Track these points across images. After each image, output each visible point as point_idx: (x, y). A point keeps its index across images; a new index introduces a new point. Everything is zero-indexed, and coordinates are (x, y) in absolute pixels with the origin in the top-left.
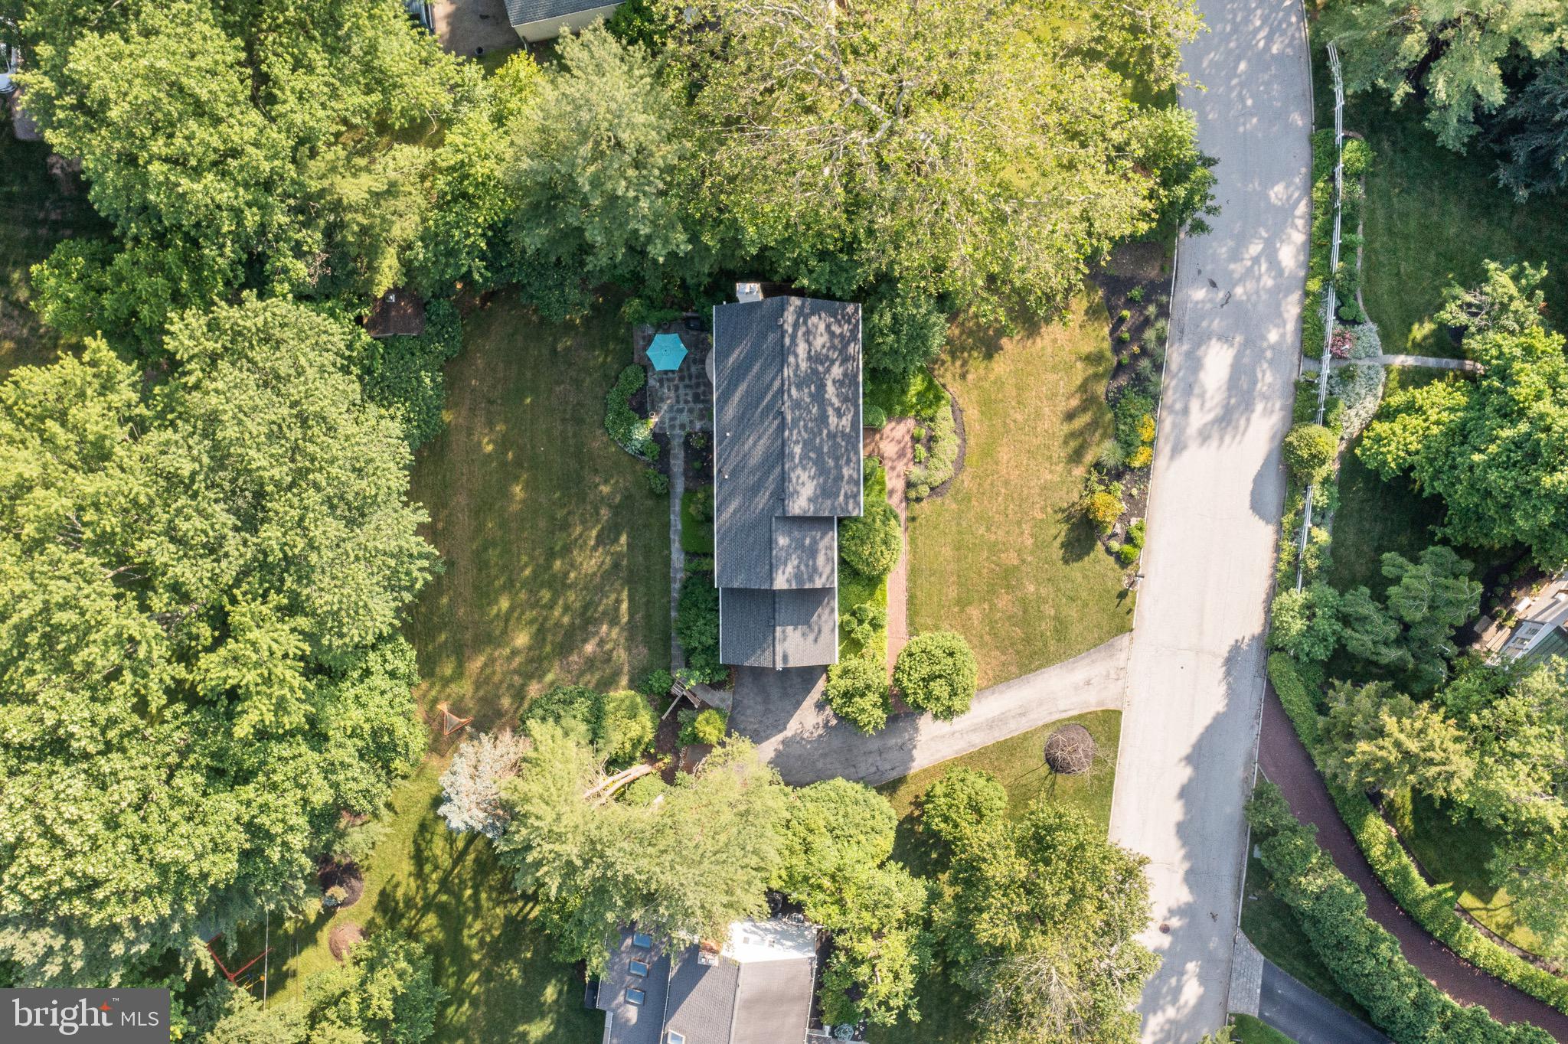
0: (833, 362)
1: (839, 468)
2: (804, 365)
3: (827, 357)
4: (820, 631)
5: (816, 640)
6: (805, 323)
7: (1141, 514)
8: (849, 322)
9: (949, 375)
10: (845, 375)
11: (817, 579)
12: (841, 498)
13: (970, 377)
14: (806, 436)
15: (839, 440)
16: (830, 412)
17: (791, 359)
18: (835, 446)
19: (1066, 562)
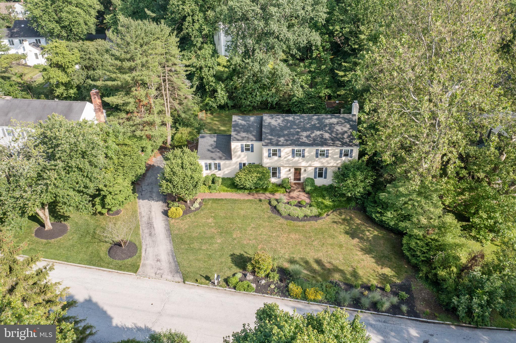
0: (330, 134)
1: (284, 136)
2: (327, 121)
3: (333, 132)
4: (212, 152)
5: (209, 150)
6: (346, 122)
7: (257, 291)
8: (350, 142)
9: (334, 217)
10: (326, 139)
11: (235, 133)
12: (270, 137)
13: (335, 225)
14: (297, 122)
15: (296, 136)
16: (308, 133)
17: (329, 116)
18: (293, 135)
19: (232, 255)
